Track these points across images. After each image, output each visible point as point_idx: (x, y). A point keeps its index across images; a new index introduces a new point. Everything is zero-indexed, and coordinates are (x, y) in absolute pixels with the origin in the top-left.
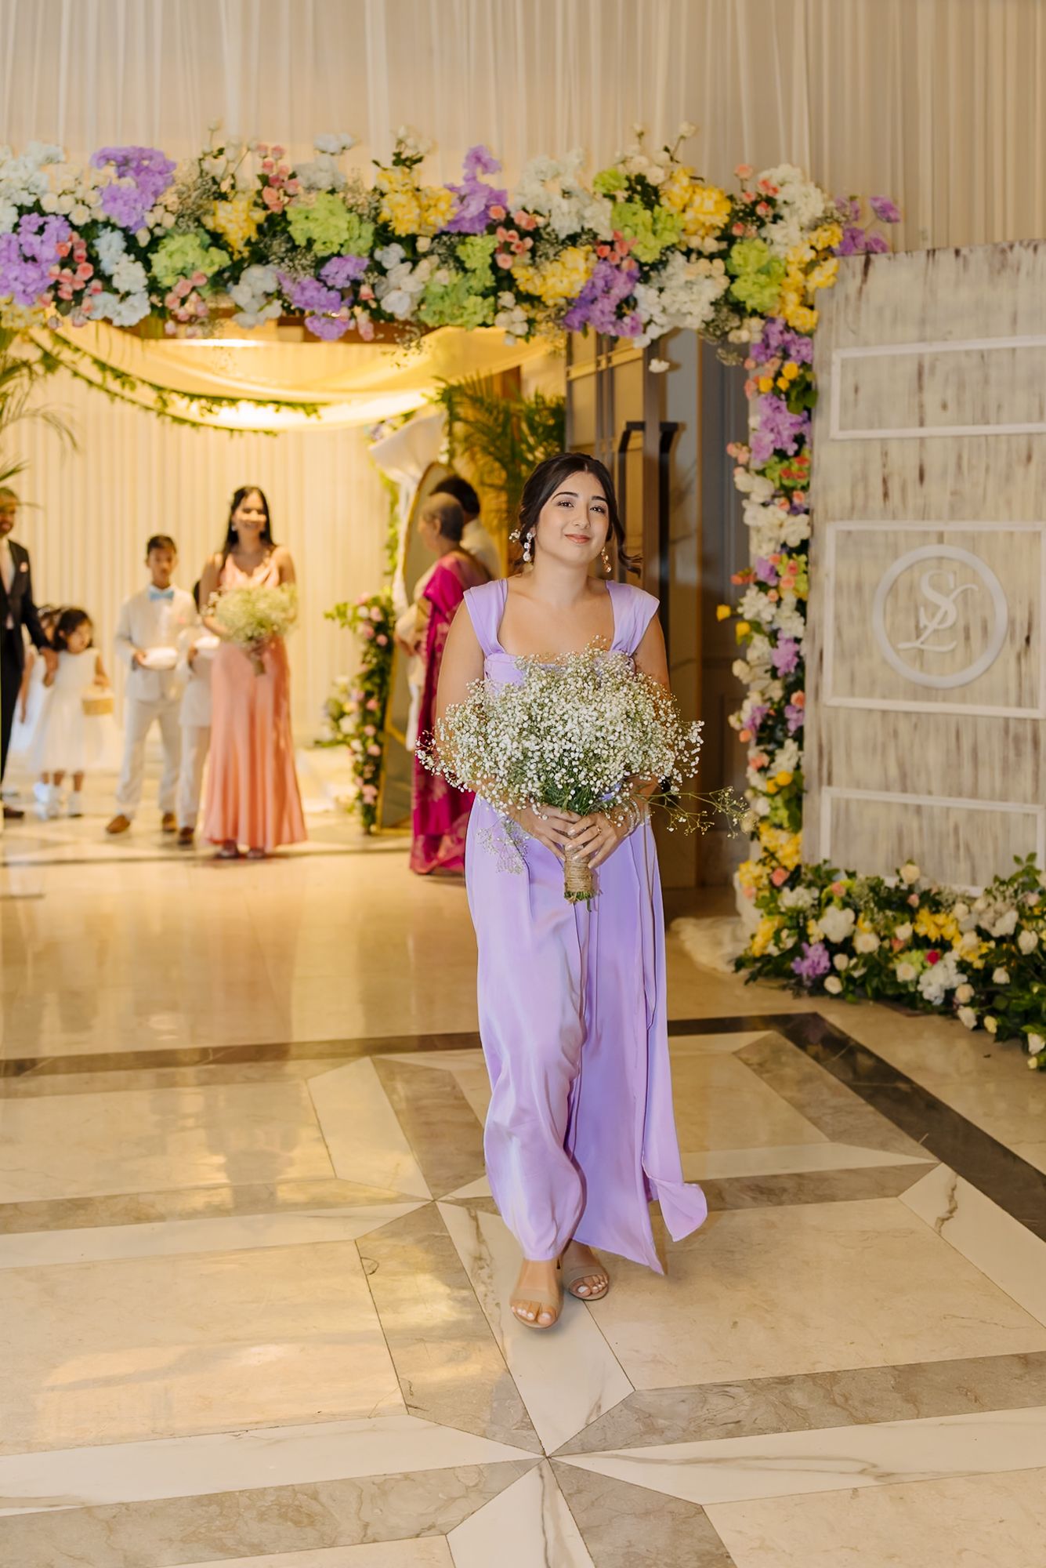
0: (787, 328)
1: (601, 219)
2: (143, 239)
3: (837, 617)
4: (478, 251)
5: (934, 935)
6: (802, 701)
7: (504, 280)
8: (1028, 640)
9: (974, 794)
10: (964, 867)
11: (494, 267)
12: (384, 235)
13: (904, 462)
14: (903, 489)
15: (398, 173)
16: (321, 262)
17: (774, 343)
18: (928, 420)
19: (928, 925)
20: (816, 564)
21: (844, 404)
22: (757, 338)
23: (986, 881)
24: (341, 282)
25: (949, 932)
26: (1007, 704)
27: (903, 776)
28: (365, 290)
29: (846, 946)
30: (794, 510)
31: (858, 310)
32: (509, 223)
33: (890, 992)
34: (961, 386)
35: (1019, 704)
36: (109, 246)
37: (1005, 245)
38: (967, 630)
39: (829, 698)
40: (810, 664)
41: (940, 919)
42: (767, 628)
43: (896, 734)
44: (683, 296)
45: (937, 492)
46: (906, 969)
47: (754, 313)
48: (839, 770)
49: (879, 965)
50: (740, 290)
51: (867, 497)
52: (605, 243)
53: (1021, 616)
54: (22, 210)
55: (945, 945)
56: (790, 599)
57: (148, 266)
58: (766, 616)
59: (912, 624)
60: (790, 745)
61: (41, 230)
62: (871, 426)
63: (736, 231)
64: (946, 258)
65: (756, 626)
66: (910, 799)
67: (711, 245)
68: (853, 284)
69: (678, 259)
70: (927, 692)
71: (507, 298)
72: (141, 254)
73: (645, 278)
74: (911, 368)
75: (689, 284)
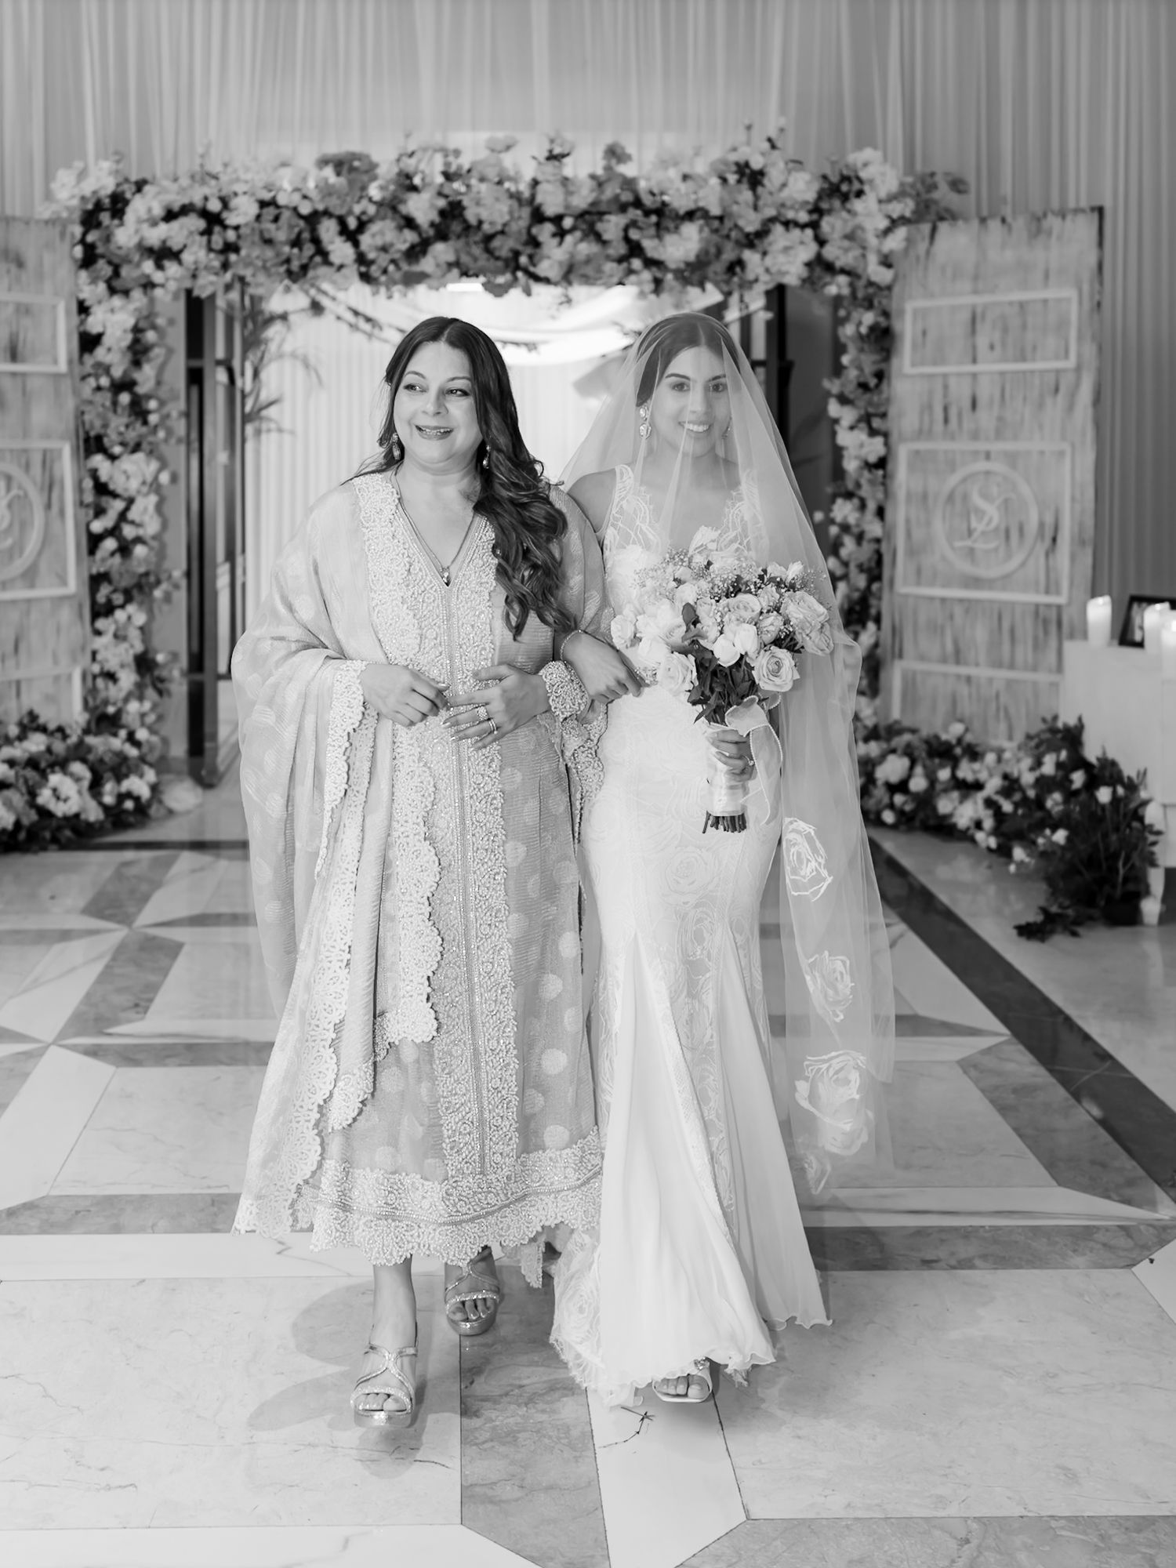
0: (871, 284)
1: (711, 198)
2: (352, 223)
3: (908, 521)
4: (612, 226)
5: (970, 778)
6: (880, 589)
7: (635, 249)
8: (1054, 540)
9: (1012, 666)
10: (1003, 727)
11: (627, 239)
12: (538, 216)
13: (961, 392)
14: (960, 415)
15: (550, 167)
16: (489, 238)
17: (860, 294)
18: (980, 356)
19: (966, 771)
20: (892, 477)
21: (914, 346)
22: (846, 291)
23: (1019, 737)
24: (504, 253)
25: (983, 776)
26: (1037, 591)
27: (957, 652)
28: (523, 260)
29: (902, 787)
30: (873, 432)
31: (926, 269)
32: (637, 203)
33: (932, 822)
34: (1005, 330)
35: (1047, 592)
36: (328, 230)
37: (1040, 214)
38: (1007, 532)
39: (901, 588)
40: (887, 560)
41: (976, 766)
42: (855, 530)
43: (951, 617)
44: (781, 258)
45: (986, 418)
46: (944, 805)
47: (843, 271)
48: (908, 646)
49: (926, 800)
50: (829, 252)
51: (931, 422)
52: (716, 218)
53: (1049, 520)
54: (263, 204)
55: (978, 786)
56: (872, 506)
57: (356, 244)
58: (852, 519)
59: (964, 527)
60: (871, 626)
61: (276, 219)
62: (935, 363)
63: (824, 205)
64: (994, 225)
65: (845, 528)
66: (963, 670)
67: (803, 217)
68: (922, 247)
69: (778, 229)
70: (976, 582)
71: (636, 263)
72: (351, 236)
73: (751, 245)
74: (966, 316)
75: (786, 250)
